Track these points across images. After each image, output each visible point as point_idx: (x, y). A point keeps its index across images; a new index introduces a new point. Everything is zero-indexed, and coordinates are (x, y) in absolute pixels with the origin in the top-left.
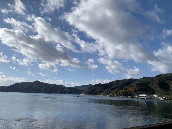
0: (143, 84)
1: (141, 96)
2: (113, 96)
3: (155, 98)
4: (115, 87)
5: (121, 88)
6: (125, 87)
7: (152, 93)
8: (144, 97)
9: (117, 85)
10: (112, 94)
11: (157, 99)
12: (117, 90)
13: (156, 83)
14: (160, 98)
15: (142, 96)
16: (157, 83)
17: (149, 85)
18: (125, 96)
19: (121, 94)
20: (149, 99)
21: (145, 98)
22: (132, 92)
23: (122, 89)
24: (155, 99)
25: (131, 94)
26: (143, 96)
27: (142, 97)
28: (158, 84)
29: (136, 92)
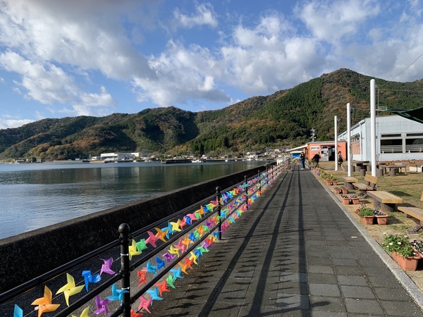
0: (112, 128)
1: (106, 158)
2: (35, 160)
3: (136, 158)
4: (39, 137)
5: (56, 140)
6: (68, 138)
7: (129, 150)
8: (113, 159)
9: (47, 133)
10: (32, 156)
11: (140, 161)
12: (45, 145)
13: (138, 126)
14: (145, 158)
15: (109, 157)
16: (141, 126)
17: (124, 131)
18: (66, 159)
19: (57, 155)
20: (122, 162)
21: (114, 162)
22: (86, 148)
23: (60, 143)
24: (135, 161)
25: (82, 155)
26: (111, 157)
27: (108, 160)
28: (142, 130)
29: (94, 148)
